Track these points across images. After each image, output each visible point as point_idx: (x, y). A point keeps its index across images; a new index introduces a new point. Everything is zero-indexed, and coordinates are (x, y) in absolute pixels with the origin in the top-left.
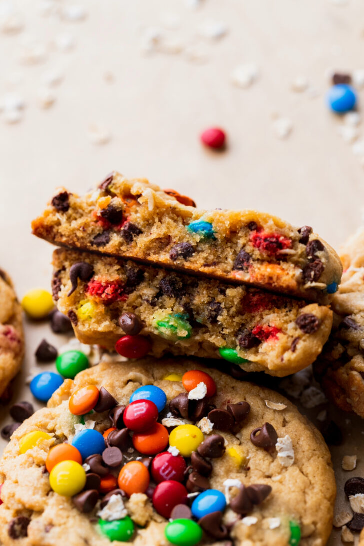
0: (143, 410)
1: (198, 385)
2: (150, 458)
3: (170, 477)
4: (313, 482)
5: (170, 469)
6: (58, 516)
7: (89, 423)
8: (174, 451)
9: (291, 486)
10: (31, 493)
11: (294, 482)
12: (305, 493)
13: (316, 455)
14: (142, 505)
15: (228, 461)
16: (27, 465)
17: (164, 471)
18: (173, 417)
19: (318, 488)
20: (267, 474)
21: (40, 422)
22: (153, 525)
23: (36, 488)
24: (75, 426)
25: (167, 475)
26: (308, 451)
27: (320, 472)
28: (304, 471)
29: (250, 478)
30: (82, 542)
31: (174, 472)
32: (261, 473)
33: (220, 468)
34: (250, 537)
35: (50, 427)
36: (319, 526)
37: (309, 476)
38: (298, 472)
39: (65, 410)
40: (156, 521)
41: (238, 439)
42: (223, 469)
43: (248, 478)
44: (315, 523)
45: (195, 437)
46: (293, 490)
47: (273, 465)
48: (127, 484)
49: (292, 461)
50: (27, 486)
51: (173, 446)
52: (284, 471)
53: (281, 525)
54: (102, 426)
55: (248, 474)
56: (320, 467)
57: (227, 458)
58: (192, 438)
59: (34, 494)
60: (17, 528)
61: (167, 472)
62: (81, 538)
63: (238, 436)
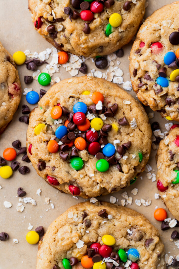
0: (80, 119)
1: (98, 102)
2: (85, 133)
3: (93, 141)
4: (144, 134)
5: (93, 138)
6: (56, 163)
7: (59, 120)
8: (93, 130)
9: (137, 138)
10: (44, 155)
11: (138, 135)
12: (142, 139)
13: (144, 122)
14: (85, 155)
15: (113, 131)
16: (40, 142)
17: (91, 139)
18: (90, 113)
19: (146, 136)
20: (128, 133)
21: (39, 119)
22: (90, 160)
23: (45, 152)
24: (54, 121)
25: (92, 140)
26: (141, 121)
27: (146, 129)
28: (141, 129)
29: (122, 136)
30: (67, 173)
31: (95, 139)
32: (126, 133)
33: (111, 134)
34: (126, 164)
35: (43, 120)
36: (148, 151)
37: (143, 131)
38: (139, 131)
39: (49, 114)
40: (91, 158)
41: (115, 119)
42: (112, 135)
43: (121, 136)
44: (147, 150)
45: (100, 124)
46: (138, 139)
47: (129, 129)
48: (79, 147)
49: (136, 127)
50: (42, 152)
51: (92, 128)
52: (134, 131)
53: (136, 156)
54: (64, 120)
55: (121, 134)
56: (146, 127)
57: (113, 130)
58: (99, 125)
59: (46, 155)
60: (41, 167)
61: (92, 139)
62: (66, 172)
63: (115, 117)
